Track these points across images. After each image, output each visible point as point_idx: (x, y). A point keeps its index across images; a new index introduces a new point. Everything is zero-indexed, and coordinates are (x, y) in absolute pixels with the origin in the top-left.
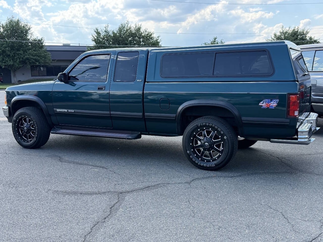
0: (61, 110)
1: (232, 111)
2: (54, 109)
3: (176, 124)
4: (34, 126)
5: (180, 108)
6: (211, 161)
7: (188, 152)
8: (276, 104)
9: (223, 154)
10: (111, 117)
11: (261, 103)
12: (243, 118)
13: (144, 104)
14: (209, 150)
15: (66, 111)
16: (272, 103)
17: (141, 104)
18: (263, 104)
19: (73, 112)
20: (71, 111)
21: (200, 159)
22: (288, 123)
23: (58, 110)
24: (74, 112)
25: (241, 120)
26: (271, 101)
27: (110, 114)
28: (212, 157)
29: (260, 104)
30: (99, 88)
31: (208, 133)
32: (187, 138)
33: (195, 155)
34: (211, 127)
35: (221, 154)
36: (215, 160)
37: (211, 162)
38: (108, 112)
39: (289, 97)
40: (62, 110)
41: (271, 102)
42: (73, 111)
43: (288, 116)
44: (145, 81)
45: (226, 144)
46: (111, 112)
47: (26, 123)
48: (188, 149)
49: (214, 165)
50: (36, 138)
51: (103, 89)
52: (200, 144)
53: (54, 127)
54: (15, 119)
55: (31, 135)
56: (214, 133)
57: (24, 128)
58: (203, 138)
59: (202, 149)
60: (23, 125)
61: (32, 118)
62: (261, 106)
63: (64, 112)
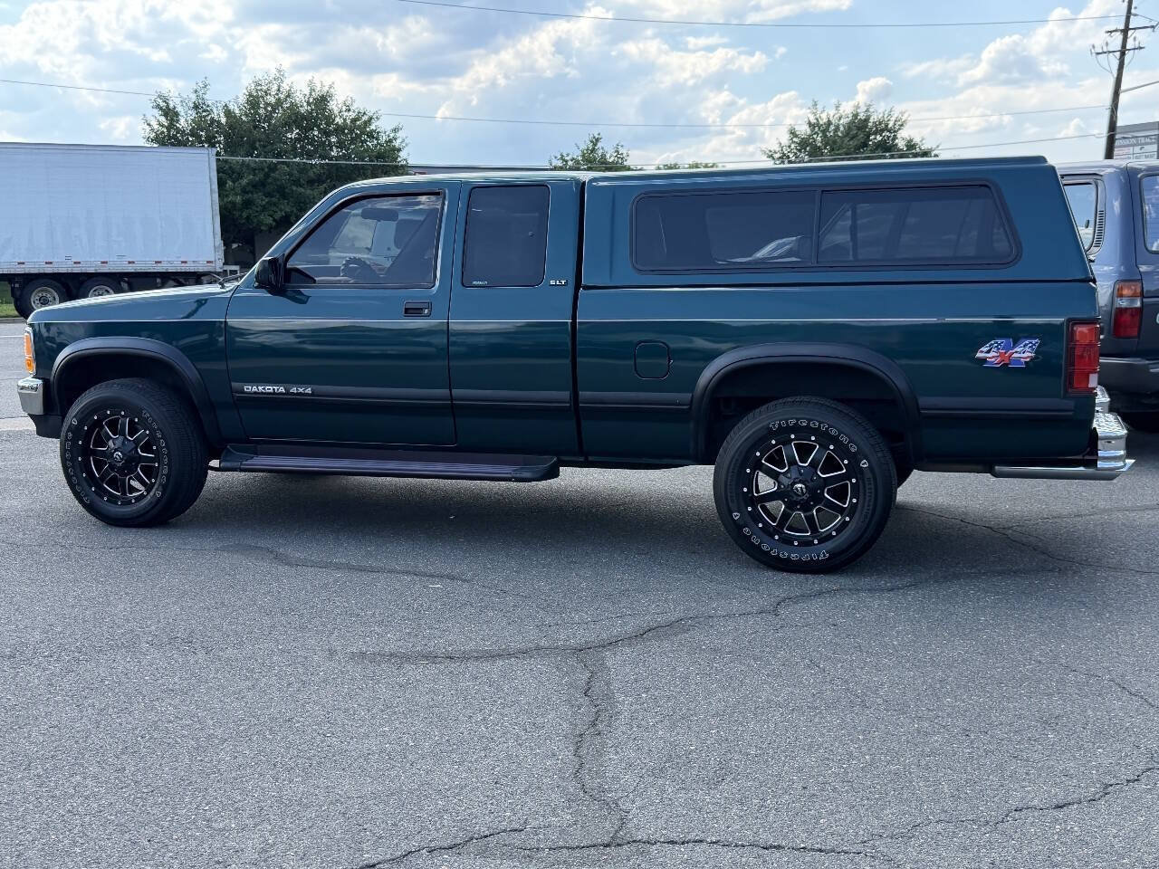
0: (260, 388)
1: (887, 378)
2: (233, 384)
3: (692, 425)
4: (154, 448)
5: (709, 373)
6: (815, 542)
7: (736, 516)
8: (1030, 355)
9: (857, 515)
10: (454, 409)
11: (982, 352)
12: (924, 401)
13: (579, 360)
14: (806, 508)
15: (282, 390)
16: (1019, 350)
17: (568, 361)
18: (989, 353)
19: (308, 394)
20: (301, 390)
21: (777, 537)
22: (1071, 413)
23: (250, 389)
24: (312, 394)
25: (918, 404)
26: (1016, 343)
27: (452, 399)
28: (814, 530)
29: (978, 355)
30: (407, 310)
31: (804, 451)
32: (731, 470)
33: (760, 525)
34: (816, 432)
35: (847, 519)
36: (829, 537)
37: (815, 545)
38: (445, 392)
39: (1072, 329)
40: (264, 389)
41: (1014, 347)
42: (309, 391)
43: (1070, 390)
44: (578, 285)
45: (867, 487)
46: (455, 391)
47: (117, 436)
48: (734, 506)
49: (825, 555)
50: (161, 487)
51: (422, 311)
52: (776, 488)
53: (228, 447)
54: (74, 422)
55: (139, 478)
56: (822, 451)
57: (112, 454)
58: (786, 469)
59: (783, 506)
60: (107, 446)
61: (148, 417)
62: (984, 360)
63: (274, 393)
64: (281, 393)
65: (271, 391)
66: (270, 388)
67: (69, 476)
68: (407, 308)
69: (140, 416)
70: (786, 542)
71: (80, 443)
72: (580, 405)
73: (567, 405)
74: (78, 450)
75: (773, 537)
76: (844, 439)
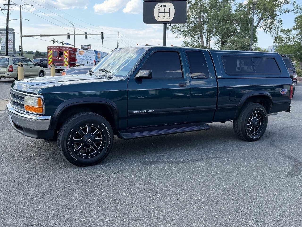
0: (139, 111)
3: (237, 111)
4: (105, 136)
6: (255, 135)
7: (246, 131)
8: (286, 92)
15: (145, 111)
17: (216, 98)
20: (151, 111)
23: (135, 112)
25: (272, 103)
28: (255, 131)
29: (281, 92)
33: (249, 132)
34: (259, 110)
35: (262, 128)
36: (259, 132)
39: (291, 87)
40: (140, 111)
41: (284, 90)
42: (154, 111)
43: (290, 98)
44: (216, 78)
46: (191, 107)
47: (87, 133)
48: (246, 128)
49: (259, 136)
50: (107, 149)
51: (184, 86)
52: (250, 123)
53: (119, 132)
54: (72, 130)
55: (95, 147)
56: (257, 114)
57: (87, 140)
58: (252, 119)
59: (251, 127)
60: (82, 138)
61: (104, 125)
62: (281, 93)
63: (143, 113)
64: (145, 112)
66: (141, 111)
67: (69, 152)
68: (180, 85)
69: (100, 125)
70: (253, 135)
71: (73, 138)
72: (218, 108)
73: (215, 109)
74: (72, 141)
75: (251, 134)
76: (264, 111)
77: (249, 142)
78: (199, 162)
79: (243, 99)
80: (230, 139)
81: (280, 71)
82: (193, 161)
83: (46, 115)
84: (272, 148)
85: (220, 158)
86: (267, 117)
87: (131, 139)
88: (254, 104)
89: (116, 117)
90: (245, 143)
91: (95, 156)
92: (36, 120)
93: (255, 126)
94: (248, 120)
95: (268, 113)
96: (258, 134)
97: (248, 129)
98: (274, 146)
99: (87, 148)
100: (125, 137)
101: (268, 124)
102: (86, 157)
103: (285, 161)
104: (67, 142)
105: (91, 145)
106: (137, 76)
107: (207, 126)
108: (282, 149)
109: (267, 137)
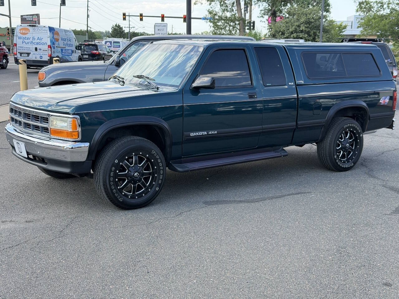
0: (197, 133)
2: (185, 133)
3: (322, 130)
4: (156, 168)
6: (346, 162)
7: (335, 157)
8: (388, 101)
10: (261, 133)
12: (371, 115)
13: (299, 111)
15: (206, 133)
17: (296, 112)
18: (382, 101)
19: (215, 134)
20: (213, 132)
23: (192, 134)
25: (369, 117)
27: (263, 129)
28: (347, 157)
29: (380, 101)
31: (347, 134)
33: (339, 158)
34: (353, 127)
35: (357, 152)
38: (261, 127)
39: (394, 93)
40: (199, 134)
41: (385, 99)
42: (216, 132)
43: (393, 109)
44: (296, 84)
45: (361, 142)
46: (263, 126)
47: (133, 165)
48: (335, 153)
49: (353, 164)
50: (158, 185)
51: (254, 96)
52: (341, 146)
53: (170, 162)
54: (116, 161)
55: (143, 183)
56: (350, 133)
57: (134, 174)
58: (343, 140)
59: (342, 152)
60: (127, 171)
61: (155, 153)
62: (381, 103)
63: (202, 135)
64: (205, 135)
65: (201, 134)
66: (201, 133)
67: (112, 190)
68: (249, 96)
69: (150, 153)
70: (344, 162)
71: (118, 171)
72: (299, 126)
73: (295, 127)
74: (116, 175)
75: (342, 162)
76: (358, 129)
77: (339, 173)
78: (280, 200)
79: (331, 112)
80: (313, 169)
81: (380, 71)
82: (272, 199)
83: (82, 141)
84: (372, 179)
85: (305, 194)
86: (362, 136)
87: (187, 171)
88: (345, 119)
89: (168, 142)
90: (334, 173)
91: (144, 195)
92: (70, 148)
93: (347, 150)
94: (338, 142)
95: (364, 131)
96: (350, 161)
97: (337, 154)
98: (374, 177)
99: (133, 184)
100: (179, 169)
101: (364, 147)
102: (133, 197)
103: (391, 195)
104: (110, 176)
105: (138, 180)
106: (194, 85)
107: (283, 151)
108: (385, 180)
109: (362, 164)
